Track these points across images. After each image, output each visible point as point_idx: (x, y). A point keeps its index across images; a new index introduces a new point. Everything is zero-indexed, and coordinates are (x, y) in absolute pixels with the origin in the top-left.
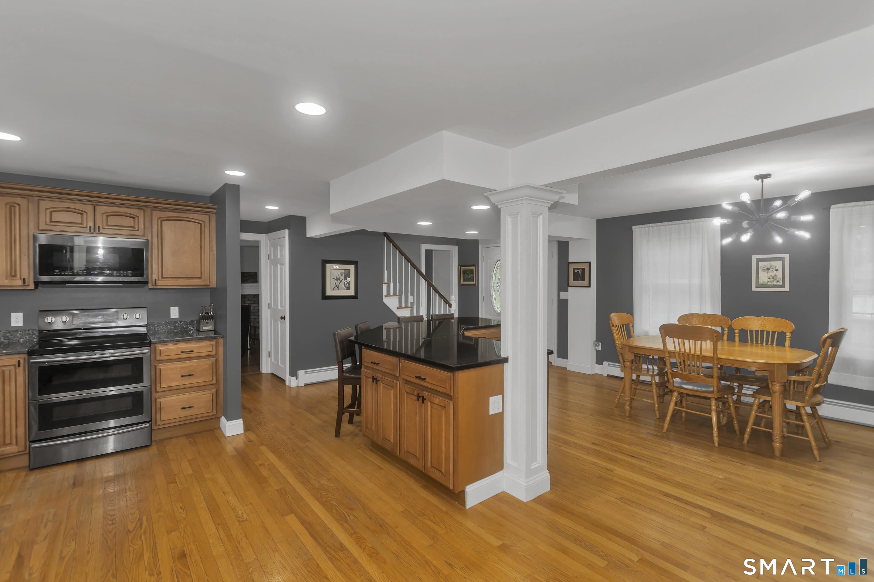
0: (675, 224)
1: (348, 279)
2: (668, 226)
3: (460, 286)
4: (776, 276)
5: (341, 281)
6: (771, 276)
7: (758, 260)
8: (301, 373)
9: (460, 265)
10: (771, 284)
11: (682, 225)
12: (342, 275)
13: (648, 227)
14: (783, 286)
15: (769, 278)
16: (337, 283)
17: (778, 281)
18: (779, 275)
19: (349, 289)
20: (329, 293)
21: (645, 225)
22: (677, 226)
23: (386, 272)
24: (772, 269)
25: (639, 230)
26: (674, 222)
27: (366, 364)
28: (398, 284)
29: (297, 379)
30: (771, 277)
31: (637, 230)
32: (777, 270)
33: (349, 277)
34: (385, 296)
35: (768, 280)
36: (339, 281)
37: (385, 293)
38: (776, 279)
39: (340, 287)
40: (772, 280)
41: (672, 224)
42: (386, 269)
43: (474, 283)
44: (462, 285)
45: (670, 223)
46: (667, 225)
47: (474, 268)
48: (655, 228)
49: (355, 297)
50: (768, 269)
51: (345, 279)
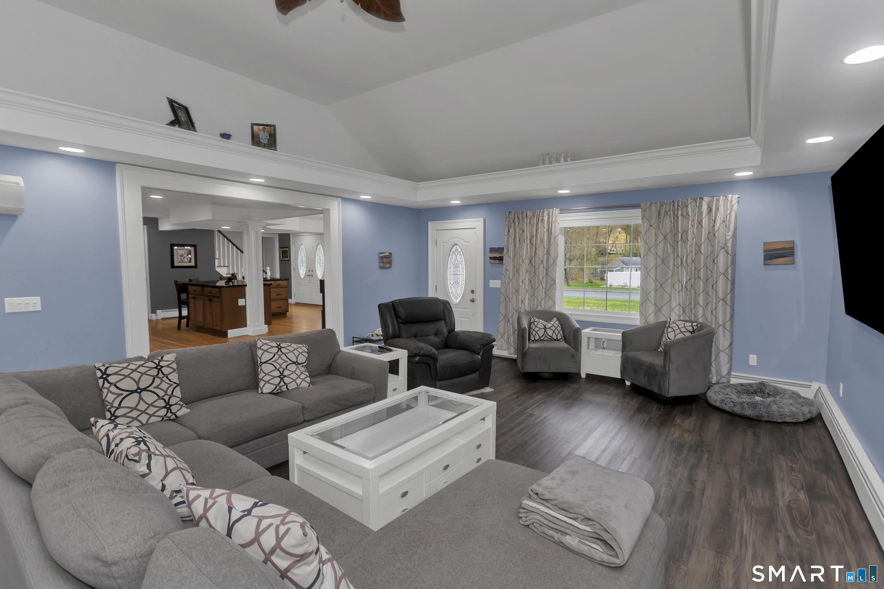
1: (190, 256)
3: (281, 261)
5: (185, 257)
8: (159, 312)
9: (280, 248)
12: (185, 253)
16: (182, 258)
19: (190, 262)
20: (176, 264)
23: (217, 252)
27: (191, 293)
28: (226, 259)
29: (156, 315)
33: (190, 254)
34: (217, 267)
36: (183, 257)
37: (217, 264)
39: (184, 261)
42: (217, 249)
43: (288, 259)
44: (281, 260)
47: (288, 249)
49: (195, 267)
51: (188, 256)
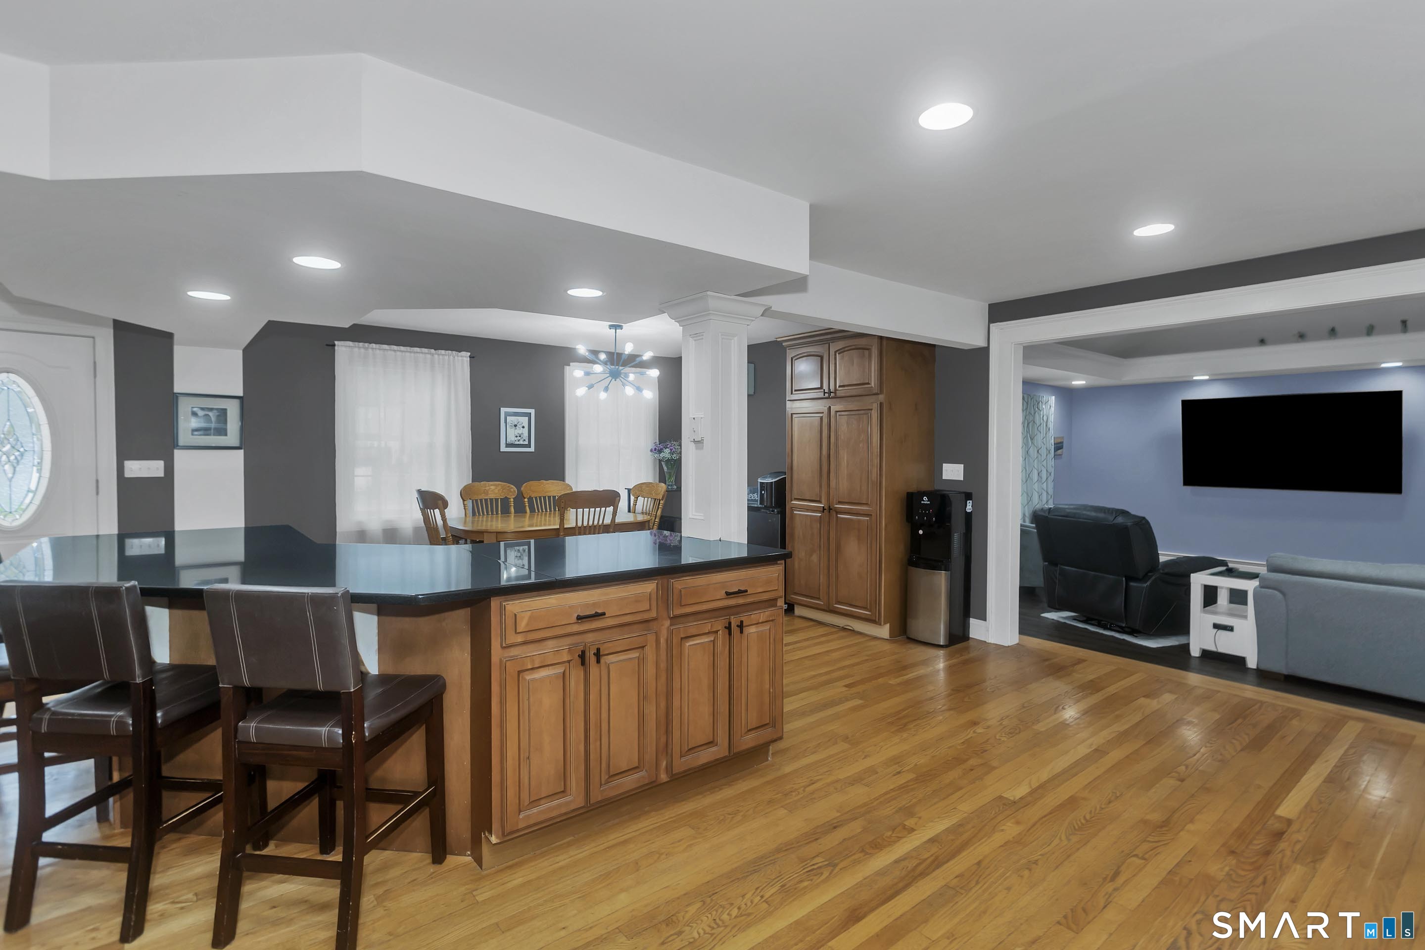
0: (410, 352)
2: (398, 353)
4: (522, 434)
6: (518, 433)
7: (507, 414)
10: (518, 443)
11: (421, 355)
13: (366, 349)
14: (529, 446)
15: (516, 437)
17: (525, 440)
18: (526, 434)
21: (361, 344)
22: (412, 354)
24: (519, 426)
25: (348, 349)
26: (408, 349)
30: (518, 435)
31: (343, 350)
32: (523, 427)
35: (516, 439)
38: (522, 438)
40: (519, 438)
41: (405, 350)
45: (402, 348)
46: (398, 351)
48: (378, 351)
50: (516, 426)
